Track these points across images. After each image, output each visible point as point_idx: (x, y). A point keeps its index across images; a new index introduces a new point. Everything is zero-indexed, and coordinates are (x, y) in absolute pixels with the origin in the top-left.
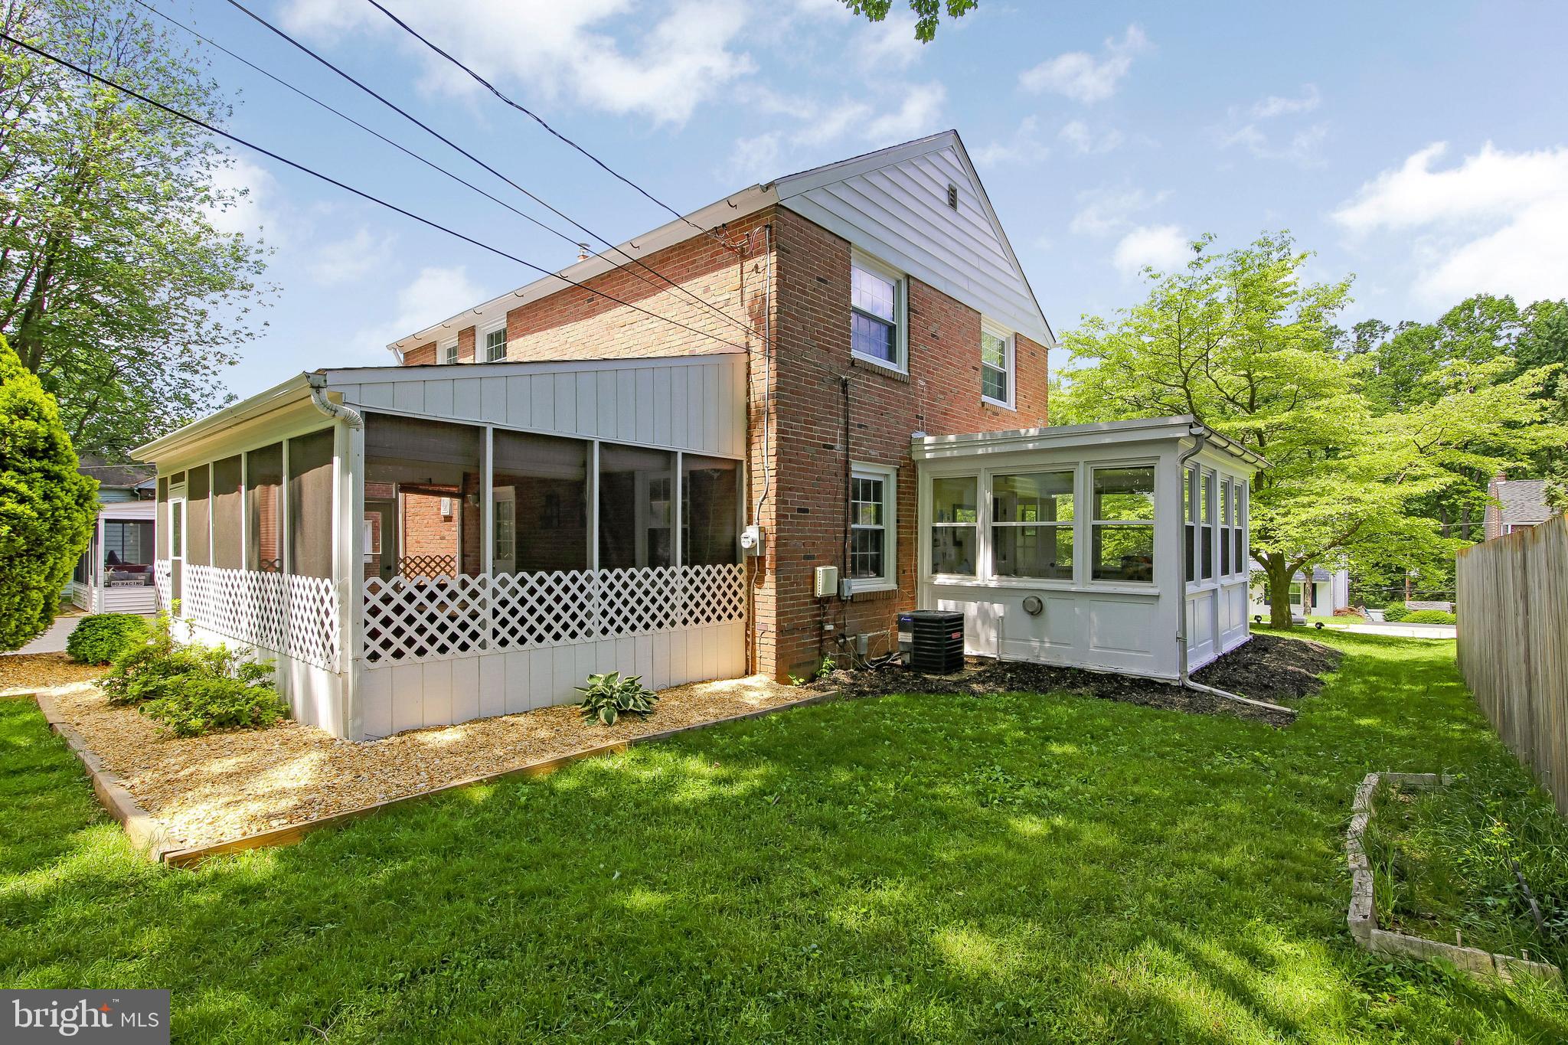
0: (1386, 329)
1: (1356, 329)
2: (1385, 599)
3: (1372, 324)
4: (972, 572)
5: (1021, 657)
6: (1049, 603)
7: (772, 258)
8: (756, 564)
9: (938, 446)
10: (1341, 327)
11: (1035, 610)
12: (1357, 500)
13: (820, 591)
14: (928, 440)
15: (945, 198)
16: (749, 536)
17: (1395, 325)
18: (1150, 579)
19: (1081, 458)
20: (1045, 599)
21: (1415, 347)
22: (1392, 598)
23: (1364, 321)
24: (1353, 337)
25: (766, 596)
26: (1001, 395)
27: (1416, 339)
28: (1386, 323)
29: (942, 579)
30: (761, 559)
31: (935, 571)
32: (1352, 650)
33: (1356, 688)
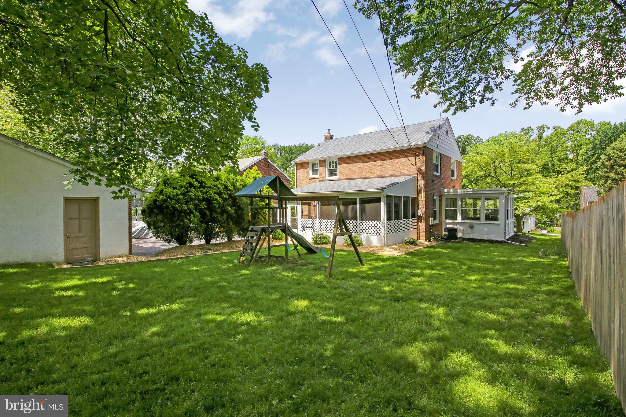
0: (548, 128)
1: (537, 128)
2: (547, 226)
3: (543, 126)
4: (456, 219)
5: (469, 237)
6: (475, 226)
7: (424, 157)
8: (420, 218)
9: (449, 192)
10: (532, 127)
11: (472, 227)
12: (539, 201)
13: (431, 224)
14: (446, 190)
15: (445, 133)
16: (419, 213)
17: (552, 127)
18: (498, 220)
19: (483, 196)
20: (474, 225)
21: (558, 137)
22: (550, 226)
23: (541, 125)
24: (537, 131)
25: (423, 225)
26: (453, 175)
27: (558, 135)
28: (548, 126)
29: (448, 221)
30: (422, 217)
31: (446, 218)
32: (538, 237)
33: (539, 243)
